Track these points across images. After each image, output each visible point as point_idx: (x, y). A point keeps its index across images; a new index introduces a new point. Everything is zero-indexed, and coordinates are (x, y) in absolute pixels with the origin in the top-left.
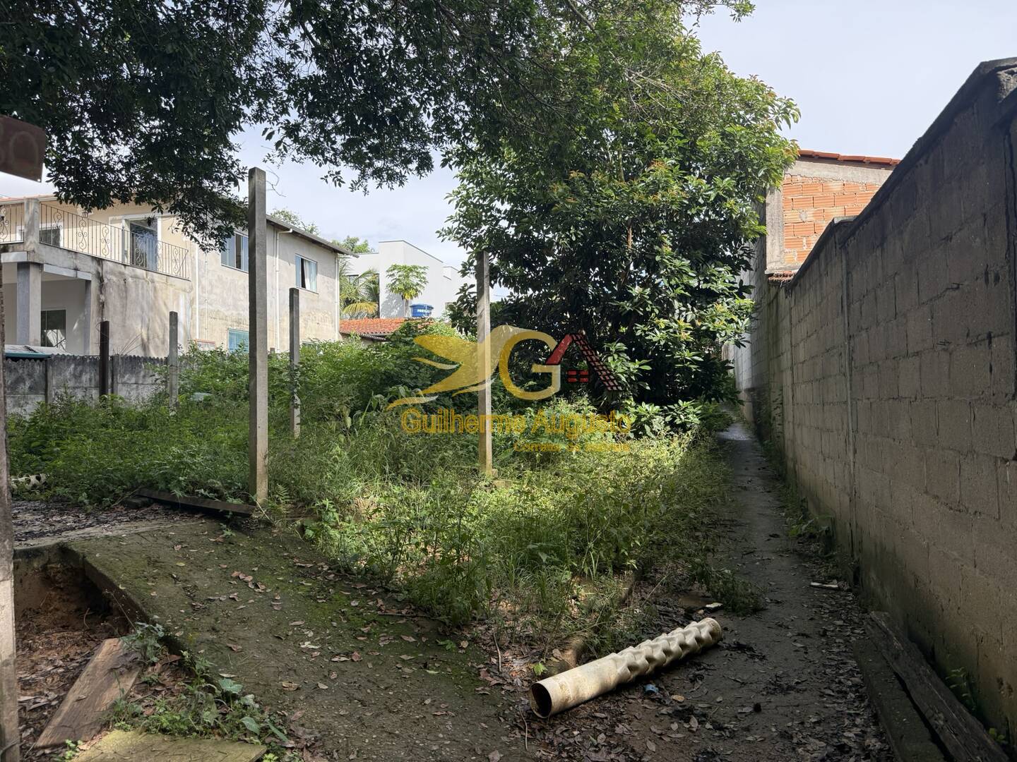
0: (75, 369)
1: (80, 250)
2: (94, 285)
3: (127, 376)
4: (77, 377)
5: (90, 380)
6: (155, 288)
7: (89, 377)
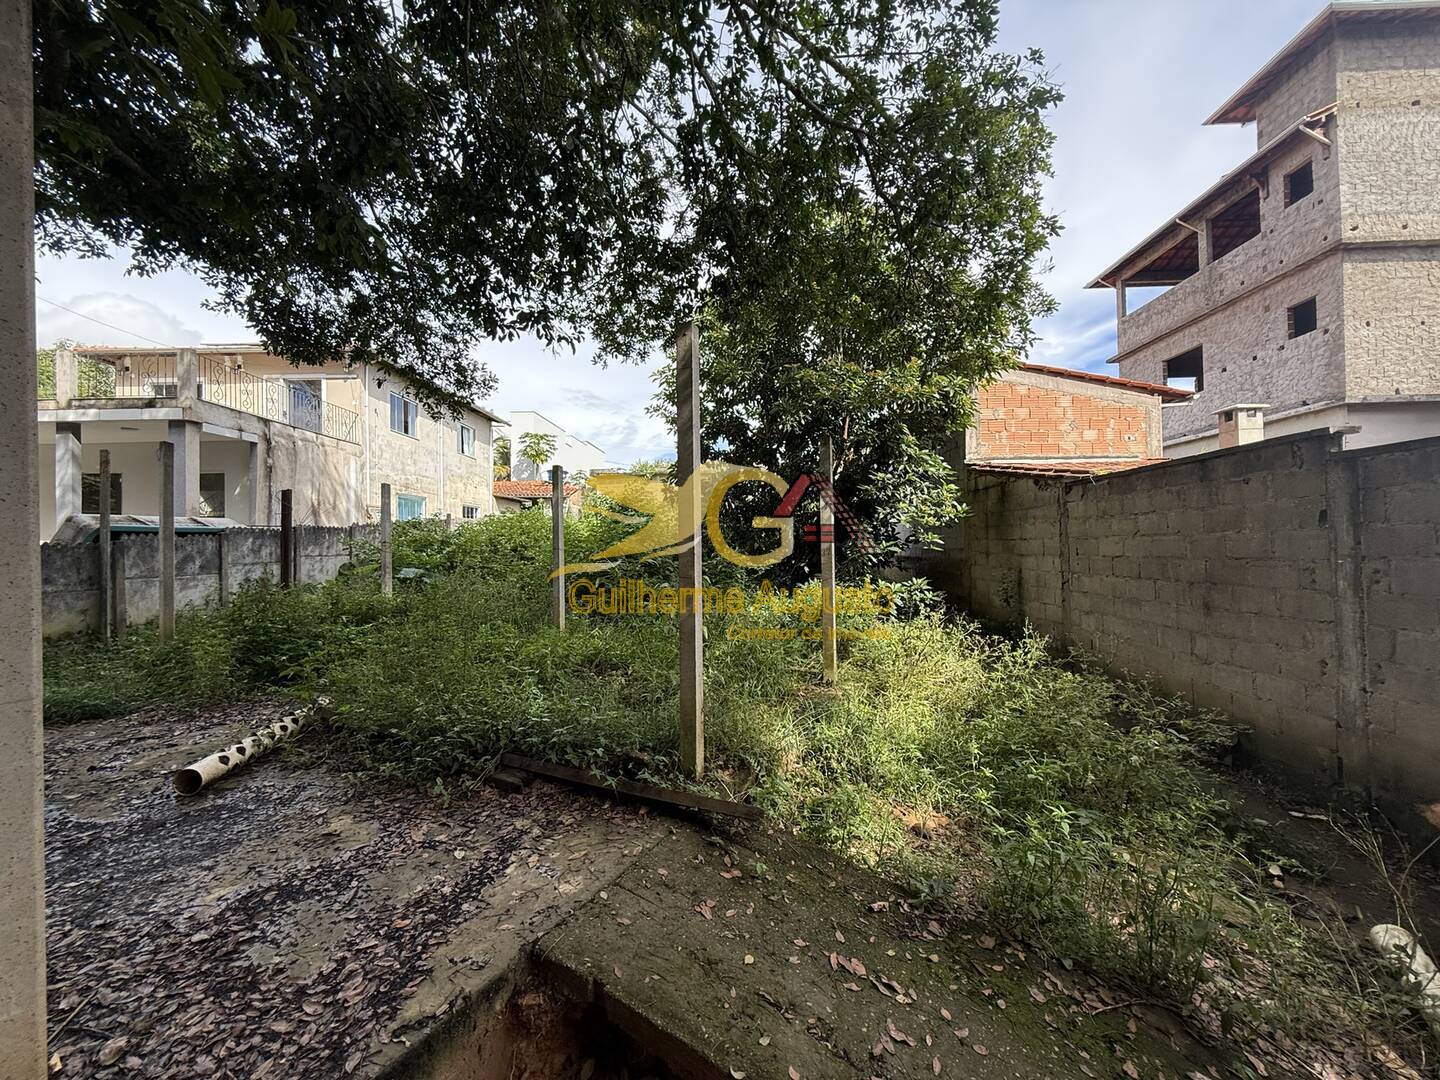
0: (253, 543)
1: (243, 409)
2: (261, 448)
3: (310, 549)
4: (256, 551)
5: (271, 554)
6: (326, 452)
7: (271, 550)
